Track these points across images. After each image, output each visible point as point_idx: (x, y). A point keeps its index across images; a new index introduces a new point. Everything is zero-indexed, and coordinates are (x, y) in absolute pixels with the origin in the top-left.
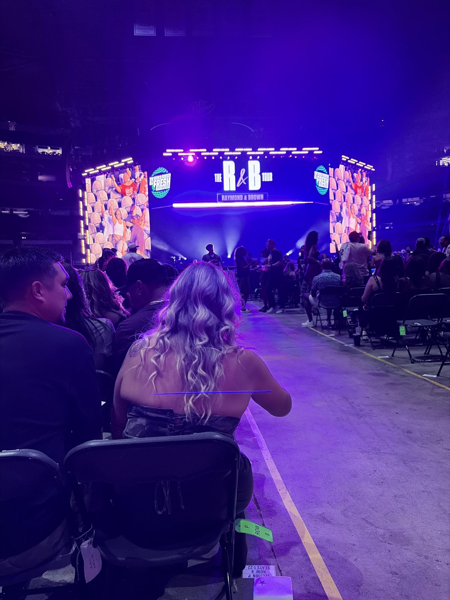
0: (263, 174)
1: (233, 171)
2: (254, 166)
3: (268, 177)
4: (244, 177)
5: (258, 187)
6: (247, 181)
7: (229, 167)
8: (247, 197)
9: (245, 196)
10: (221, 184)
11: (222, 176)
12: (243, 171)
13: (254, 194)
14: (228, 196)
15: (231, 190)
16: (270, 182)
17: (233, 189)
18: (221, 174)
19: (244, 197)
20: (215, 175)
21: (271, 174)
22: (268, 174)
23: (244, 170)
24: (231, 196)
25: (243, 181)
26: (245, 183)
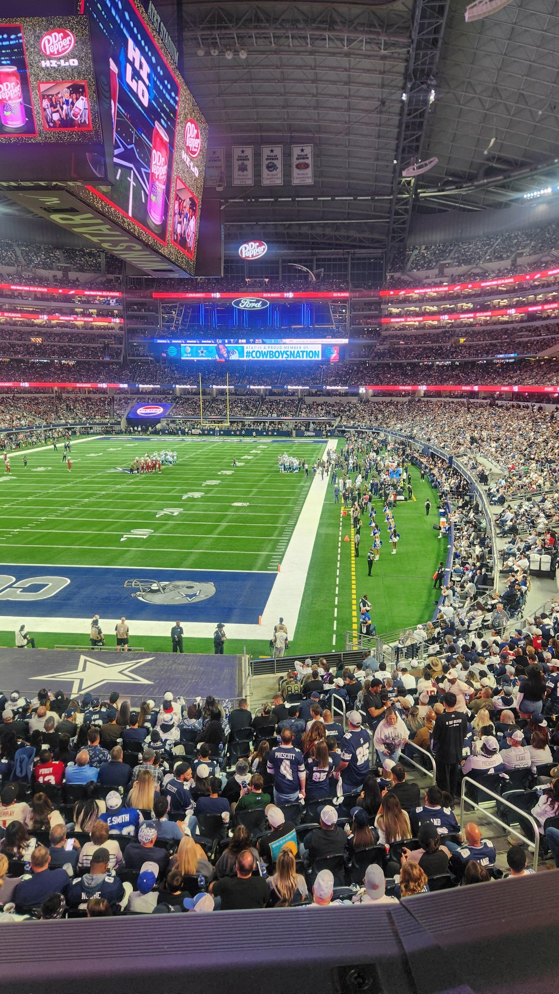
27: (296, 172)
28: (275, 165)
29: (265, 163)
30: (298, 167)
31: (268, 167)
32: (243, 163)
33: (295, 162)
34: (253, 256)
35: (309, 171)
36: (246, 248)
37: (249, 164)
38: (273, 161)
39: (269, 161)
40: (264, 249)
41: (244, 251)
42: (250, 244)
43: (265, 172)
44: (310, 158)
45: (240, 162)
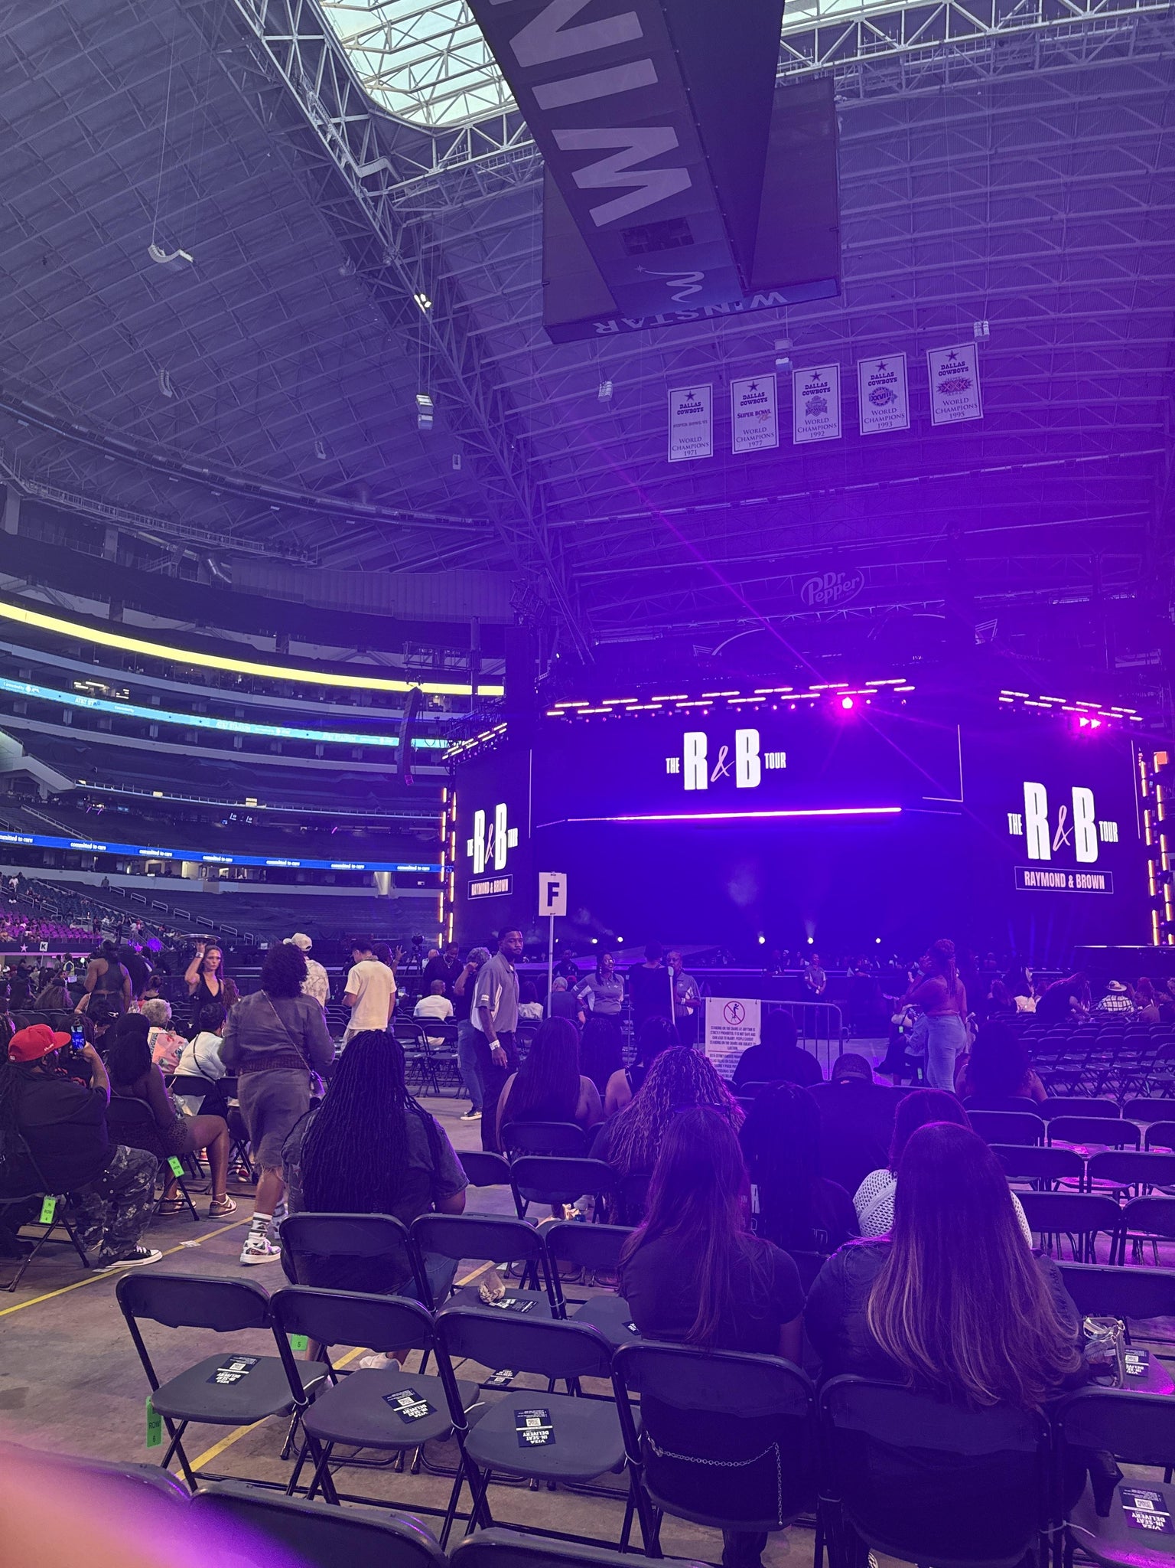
0: (766, 755)
1: (703, 750)
2: (747, 740)
3: (777, 760)
4: (725, 763)
5: (754, 781)
6: (732, 770)
7: (695, 743)
10: (680, 777)
11: (681, 763)
12: (724, 751)
14: (691, 800)
15: (698, 788)
16: (780, 770)
17: (703, 785)
18: (678, 759)
20: (668, 760)
21: (783, 754)
22: (777, 754)
23: (727, 748)
24: (698, 800)
25: (724, 770)
26: (728, 775)
27: (938, 400)
28: (891, 393)
29: (866, 390)
30: (944, 388)
31: (874, 398)
32: (818, 398)
33: (936, 380)
34: (831, 600)
35: (972, 394)
36: (816, 585)
37: (832, 400)
38: (885, 385)
39: (877, 386)
40: (858, 584)
41: (811, 593)
42: (826, 576)
43: (867, 409)
44: (972, 368)
45: (810, 397)
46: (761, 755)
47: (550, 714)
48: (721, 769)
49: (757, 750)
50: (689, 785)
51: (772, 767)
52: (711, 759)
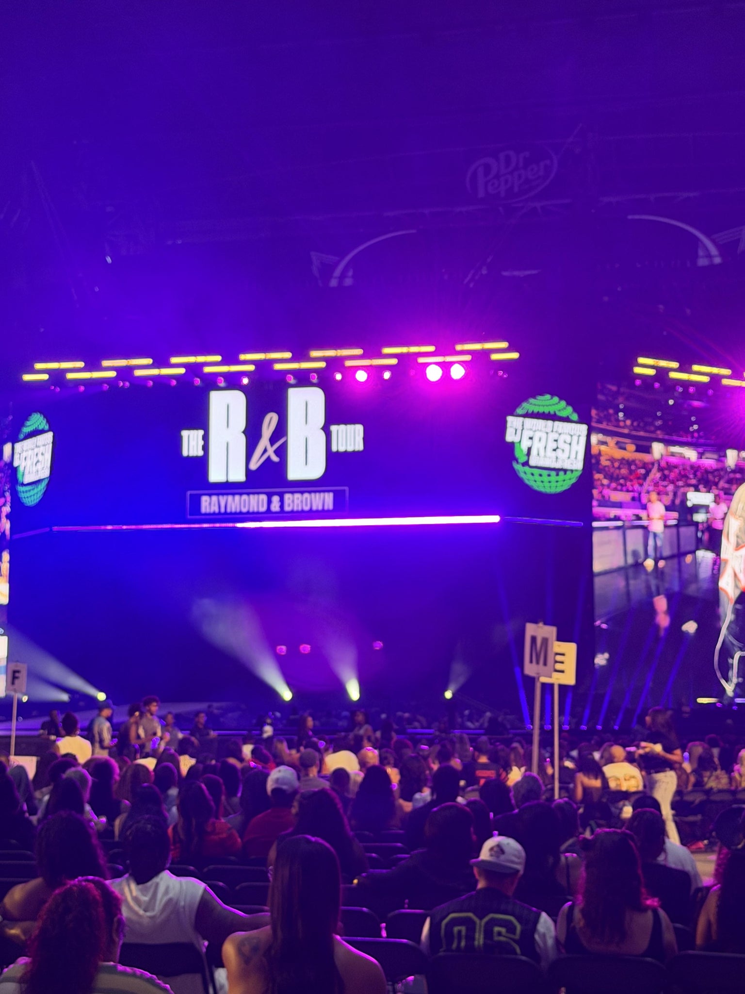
0: (334, 428)
1: (239, 420)
2: (305, 404)
3: (351, 438)
4: (273, 440)
5: (316, 469)
6: (282, 452)
7: (227, 409)
8: (282, 501)
9: (276, 499)
11: (206, 438)
12: (270, 421)
13: (302, 493)
14: (221, 497)
15: (231, 479)
16: (354, 454)
17: (238, 475)
18: (201, 432)
19: (269, 502)
20: (185, 433)
21: (359, 428)
22: (350, 428)
23: (275, 417)
24: (230, 498)
25: (271, 453)
26: (275, 459)
41: (481, 180)
46: (326, 429)
47: (27, 377)
48: (265, 451)
49: (321, 421)
50: (216, 475)
51: (342, 449)
52: (252, 434)
